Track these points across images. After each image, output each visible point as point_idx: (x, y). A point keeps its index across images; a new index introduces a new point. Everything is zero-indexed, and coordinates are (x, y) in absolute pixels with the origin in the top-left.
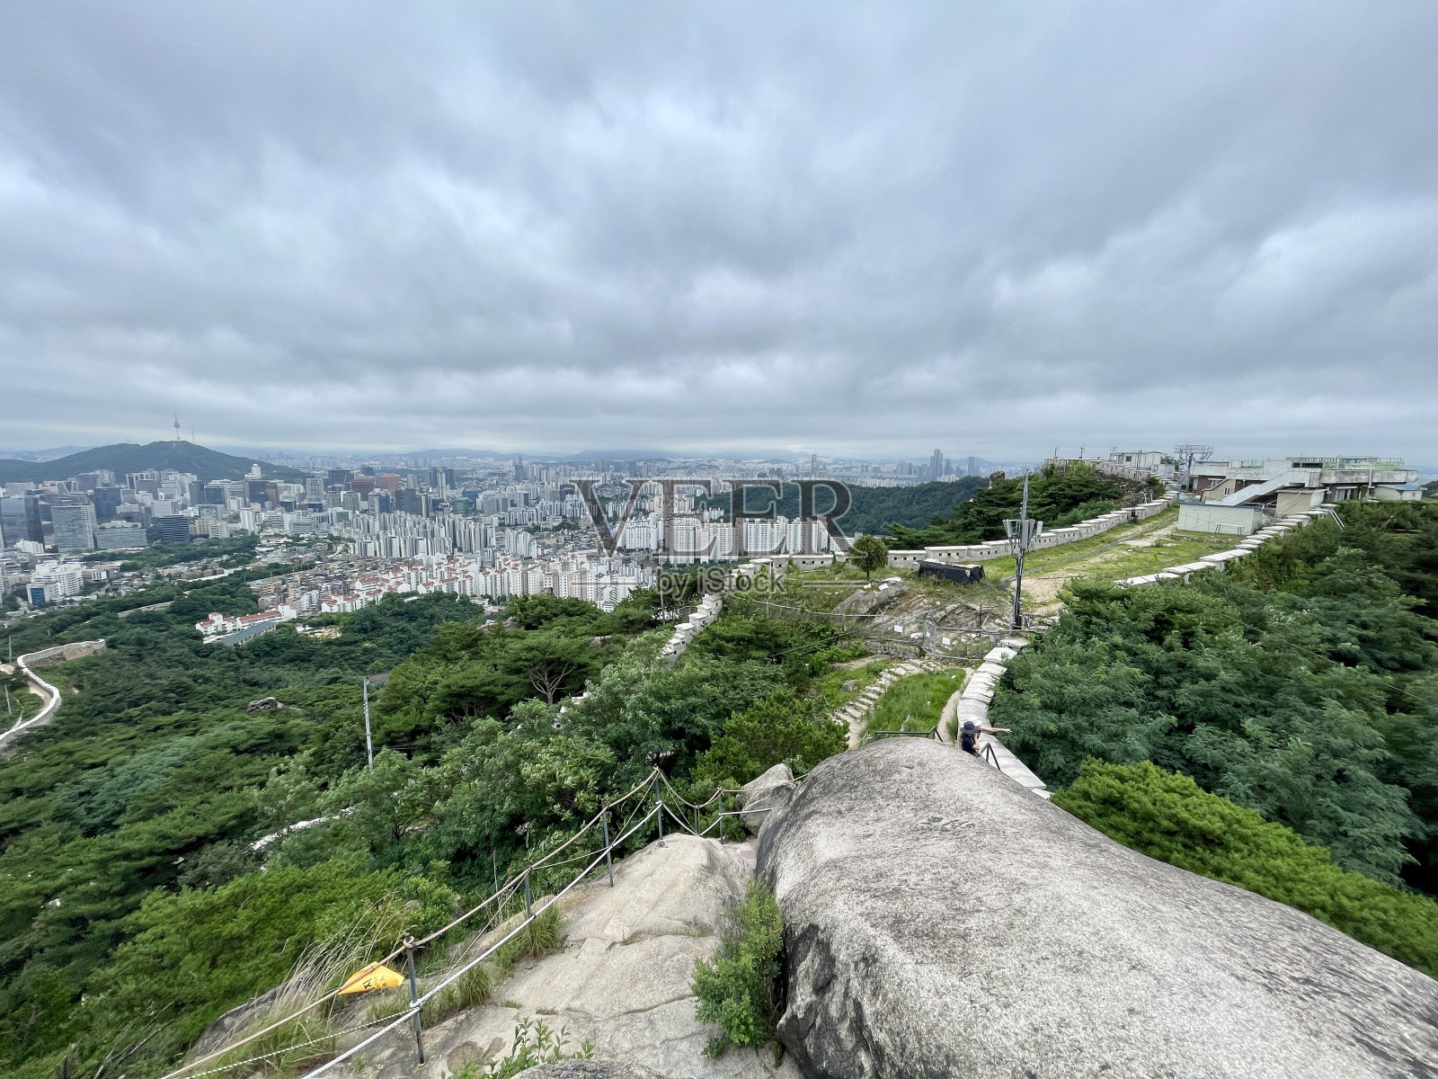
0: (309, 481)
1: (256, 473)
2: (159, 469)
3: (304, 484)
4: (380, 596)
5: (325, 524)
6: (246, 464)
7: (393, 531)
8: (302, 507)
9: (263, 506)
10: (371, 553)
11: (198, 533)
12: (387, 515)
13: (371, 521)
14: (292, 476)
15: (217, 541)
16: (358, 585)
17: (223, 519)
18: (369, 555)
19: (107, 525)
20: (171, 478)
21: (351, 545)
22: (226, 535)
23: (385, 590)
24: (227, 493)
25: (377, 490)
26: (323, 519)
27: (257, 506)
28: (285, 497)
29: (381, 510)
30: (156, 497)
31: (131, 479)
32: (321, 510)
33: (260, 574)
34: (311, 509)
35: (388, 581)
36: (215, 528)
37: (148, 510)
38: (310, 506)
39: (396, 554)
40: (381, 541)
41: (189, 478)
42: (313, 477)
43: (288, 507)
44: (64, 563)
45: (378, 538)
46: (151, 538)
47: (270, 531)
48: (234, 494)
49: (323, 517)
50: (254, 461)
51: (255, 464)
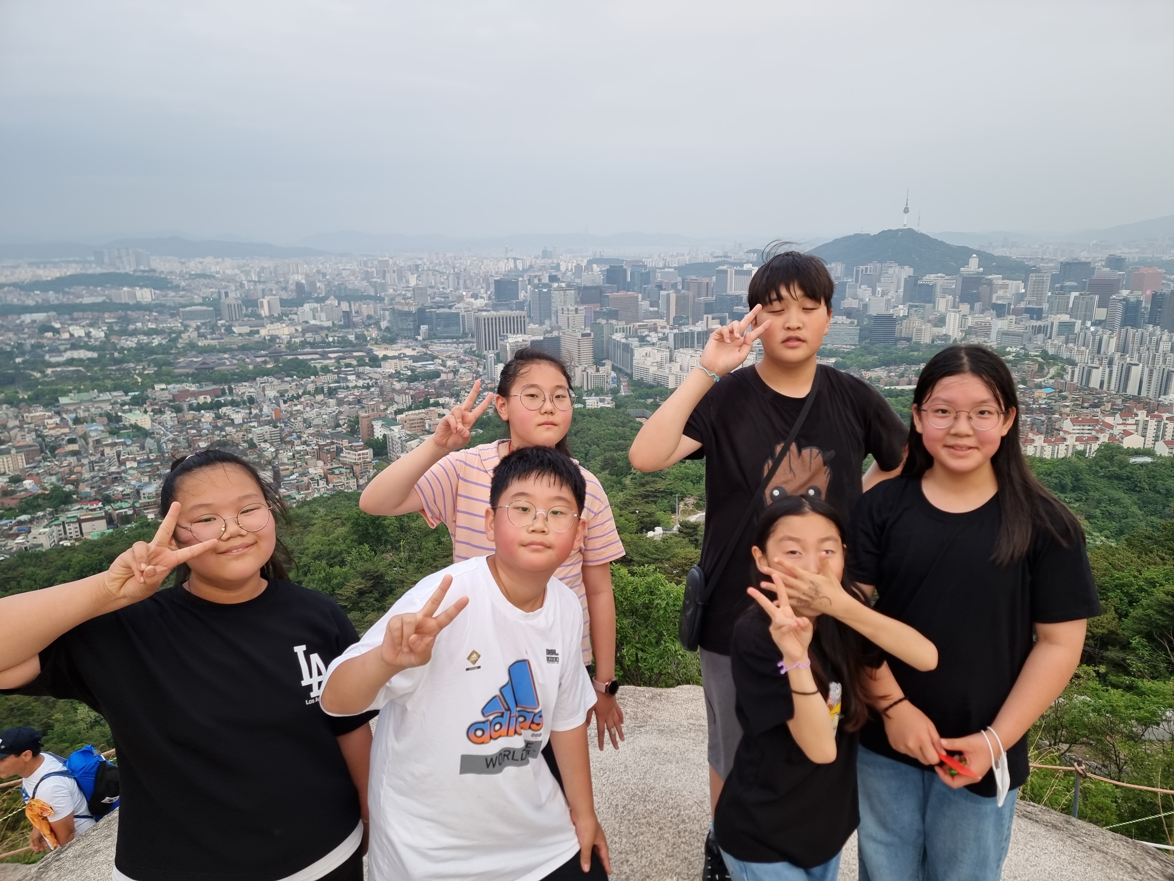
0: (1033, 277)
1: (973, 266)
2: (881, 262)
3: (1025, 281)
4: (1095, 446)
5: (1041, 336)
6: (964, 253)
7: (1136, 355)
8: (1017, 312)
9: (972, 308)
10: (1094, 383)
11: (903, 335)
12: (1131, 331)
13: (1105, 337)
14: (1014, 270)
15: (917, 347)
16: (1067, 425)
17: (929, 321)
18: (1091, 385)
20: (891, 271)
21: (1069, 368)
22: (926, 339)
23: (1104, 438)
24: (938, 290)
25: (1125, 293)
26: (1039, 330)
27: (965, 308)
28: (998, 298)
29: (1125, 323)
30: (874, 293)
31: (857, 271)
32: (1039, 318)
34: (1028, 315)
35: (1111, 427)
36: (919, 331)
37: (866, 306)
38: (1027, 310)
39: (1132, 390)
40: (1115, 368)
41: (908, 271)
42: (1038, 271)
43: (1000, 311)
45: (1111, 363)
46: (862, 338)
48: (946, 291)
49: (1040, 326)
50: (973, 251)
51: (974, 255)
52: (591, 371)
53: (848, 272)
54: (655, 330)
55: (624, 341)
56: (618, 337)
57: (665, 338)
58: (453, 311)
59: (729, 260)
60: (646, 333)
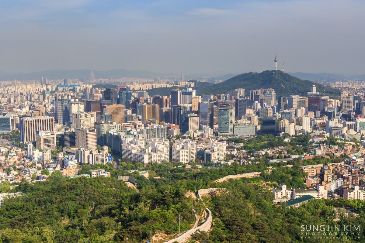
1: (314, 91)
2: (265, 88)
6: (309, 84)
9: (315, 114)
11: (279, 130)
14: (336, 93)
17: (293, 122)
19: (239, 121)
22: (292, 132)
26: (350, 127)
27: (312, 114)
28: (329, 109)
31: (252, 94)
32: (350, 120)
33: (308, 162)
34: (344, 119)
38: (344, 116)
43: (330, 116)
44: (220, 141)
47: (318, 132)
48: (301, 105)
49: (351, 124)
50: (313, 83)
51: (314, 85)
52: (95, 153)
53: (247, 94)
54: (135, 127)
55: (115, 134)
56: (112, 131)
57: (142, 132)
58: (6, 117)
59: (178, 86)
60: (130, 129)
